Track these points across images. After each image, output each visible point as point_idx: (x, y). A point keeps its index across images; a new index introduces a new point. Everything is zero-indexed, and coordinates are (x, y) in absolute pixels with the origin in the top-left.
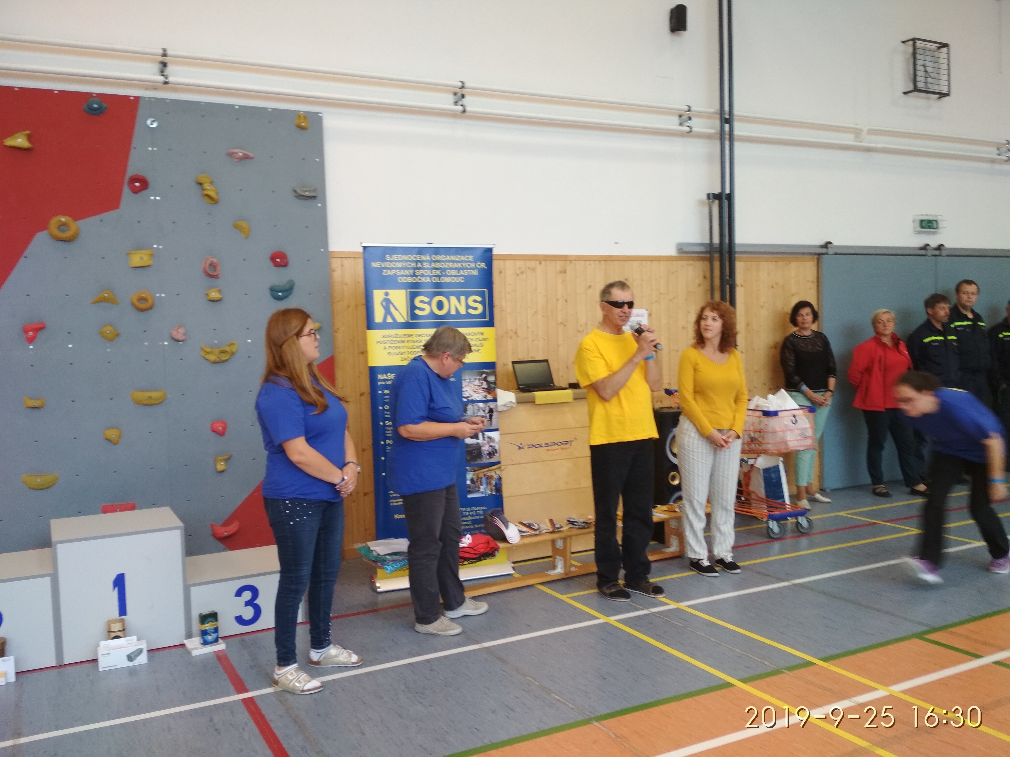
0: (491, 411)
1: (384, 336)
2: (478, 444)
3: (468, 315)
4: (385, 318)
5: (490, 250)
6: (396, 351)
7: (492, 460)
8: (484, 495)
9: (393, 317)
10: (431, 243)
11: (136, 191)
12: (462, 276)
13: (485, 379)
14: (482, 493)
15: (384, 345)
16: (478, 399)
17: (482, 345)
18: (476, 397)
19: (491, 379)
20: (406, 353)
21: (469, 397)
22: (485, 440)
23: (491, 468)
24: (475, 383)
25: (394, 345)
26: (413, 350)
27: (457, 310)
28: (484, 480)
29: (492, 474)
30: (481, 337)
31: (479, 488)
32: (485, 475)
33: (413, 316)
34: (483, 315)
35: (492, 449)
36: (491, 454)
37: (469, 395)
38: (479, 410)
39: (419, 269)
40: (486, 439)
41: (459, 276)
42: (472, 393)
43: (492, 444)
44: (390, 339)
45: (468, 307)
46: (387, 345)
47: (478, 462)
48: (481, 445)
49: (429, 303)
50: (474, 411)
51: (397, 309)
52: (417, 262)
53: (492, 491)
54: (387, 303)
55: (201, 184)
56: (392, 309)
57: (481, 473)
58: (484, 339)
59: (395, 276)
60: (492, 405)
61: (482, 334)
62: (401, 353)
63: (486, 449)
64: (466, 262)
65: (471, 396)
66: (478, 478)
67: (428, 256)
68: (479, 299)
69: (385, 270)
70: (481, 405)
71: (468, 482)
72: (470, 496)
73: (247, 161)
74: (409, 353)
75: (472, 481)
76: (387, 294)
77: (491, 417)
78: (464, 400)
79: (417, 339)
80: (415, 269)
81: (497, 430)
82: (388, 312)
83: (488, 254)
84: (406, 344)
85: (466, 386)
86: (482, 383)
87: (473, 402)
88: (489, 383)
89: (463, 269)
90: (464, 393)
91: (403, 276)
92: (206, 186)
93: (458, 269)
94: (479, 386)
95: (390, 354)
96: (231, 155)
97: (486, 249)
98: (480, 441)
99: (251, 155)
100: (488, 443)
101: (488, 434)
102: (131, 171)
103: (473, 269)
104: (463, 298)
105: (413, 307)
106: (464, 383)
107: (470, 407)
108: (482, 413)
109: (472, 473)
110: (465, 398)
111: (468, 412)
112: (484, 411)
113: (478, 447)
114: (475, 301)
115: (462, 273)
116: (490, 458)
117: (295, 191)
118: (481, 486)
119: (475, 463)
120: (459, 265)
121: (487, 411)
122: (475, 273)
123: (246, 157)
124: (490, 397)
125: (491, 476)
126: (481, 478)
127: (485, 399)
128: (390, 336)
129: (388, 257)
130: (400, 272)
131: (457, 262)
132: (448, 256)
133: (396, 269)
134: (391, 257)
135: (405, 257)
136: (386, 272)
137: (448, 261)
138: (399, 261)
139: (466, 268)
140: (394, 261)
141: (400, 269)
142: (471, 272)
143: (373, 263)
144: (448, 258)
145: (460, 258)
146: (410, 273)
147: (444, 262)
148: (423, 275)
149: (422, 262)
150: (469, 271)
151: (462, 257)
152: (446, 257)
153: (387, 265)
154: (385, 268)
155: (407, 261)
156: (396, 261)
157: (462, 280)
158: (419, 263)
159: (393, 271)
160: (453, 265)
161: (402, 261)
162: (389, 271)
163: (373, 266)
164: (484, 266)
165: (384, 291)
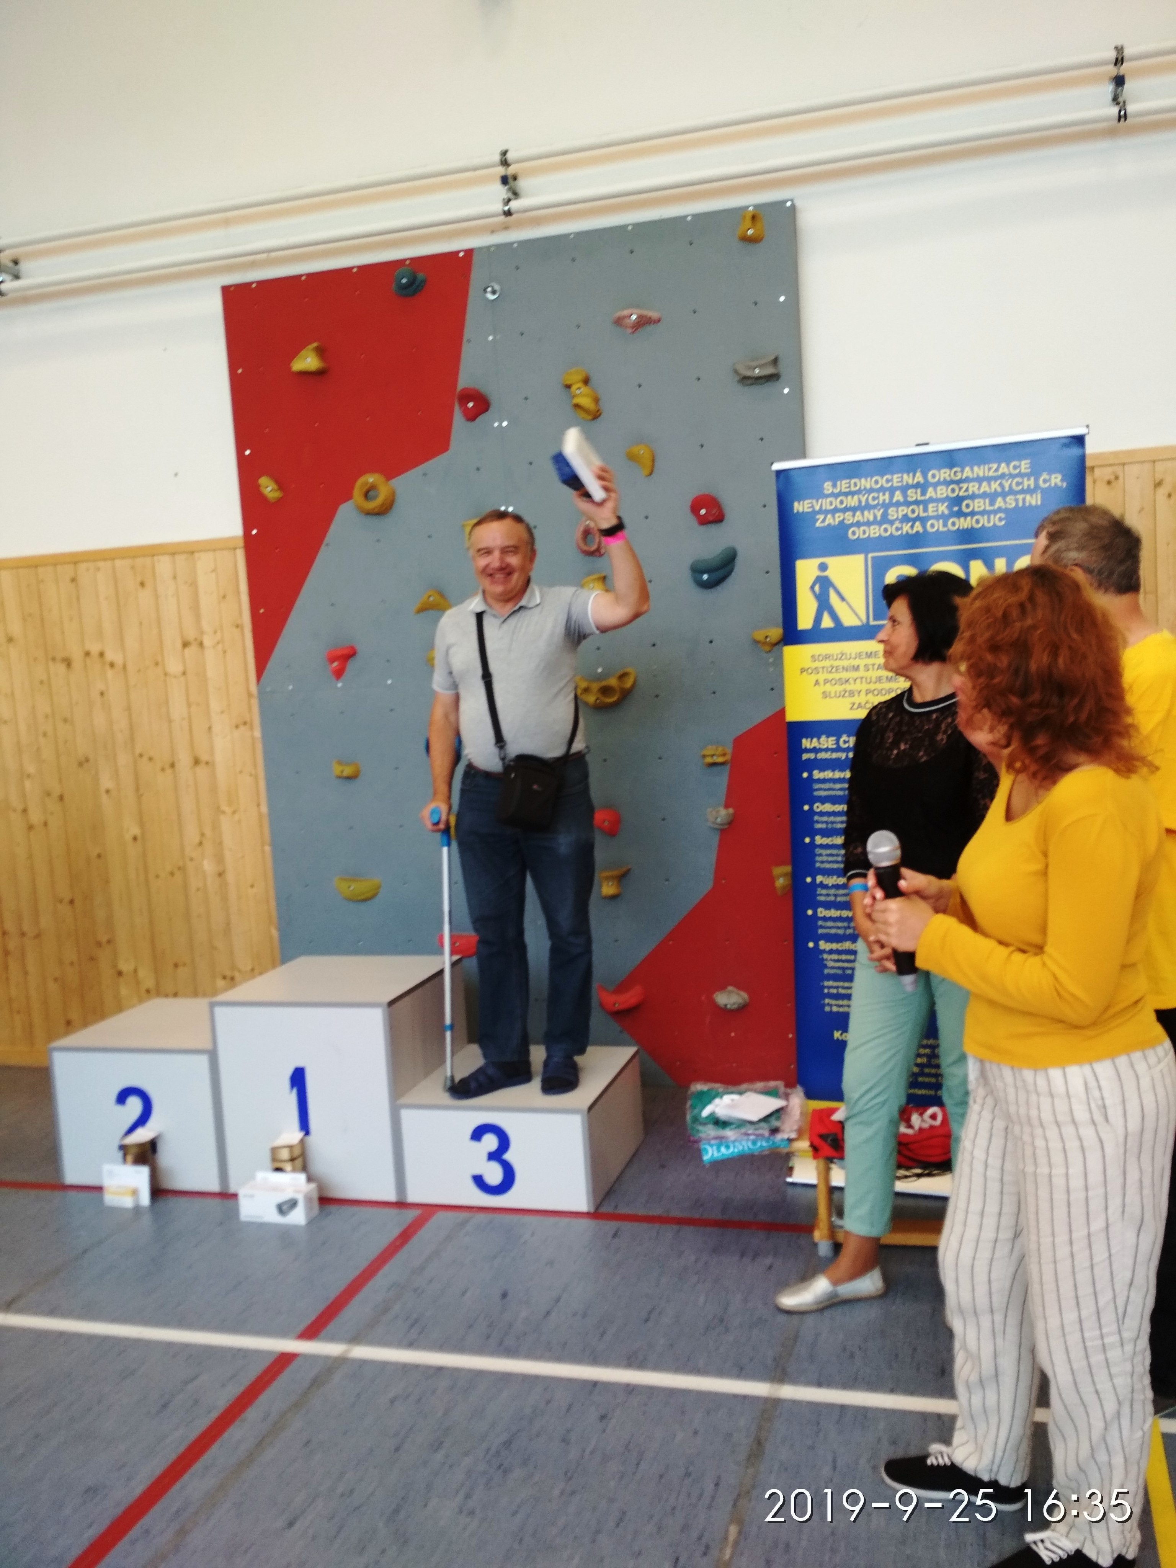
1: (814, 658)
4: (818, 619)
5: (1079, 440)
6: (839, 688)
9: (834, 617)
11: (472, 417)
12: (1000, 510)
15: (814, 677)
20: (863, 693)
25: (837, 676)
26: (879, 686)
39: (898, 504)
41: (995, 512)
44: (827, 663)
46: (821, 677)
51: (842, 598)
52: (892, 490)
54: (823, 586)
55: (569, 387)
56: (834, 599)
59: (843, 527)
62: (852, 693)
64: (1012, 476)
67: (918, 474)
69: (821, 517)
73: (650, 328)
74: (868, 692)
76: (823, 567)
80: (886, 506)
82: (824, 605)
83: (1075, 451)
84: (861, 673)
89: (1004, 494)
91: (858, 524)
92: (578, 389)
93: (992, 497)
95: (825, 695)
96: (619, 322)
97: (1066, 441)
99: (654, 314)
102: (464, 382)
103: (1029, 491)
115: (1000, 503)
117: (736, 372)
120: (995, 486)
122: (1034, 500)
123: (643, 322)
128: (827, 657)
129: (828, 487)
130: (854, 516)
131: (989, 480)
132: (967, 469)
133: (845, 510)
134: (835, 486)
135: (865, 483)
136: (824, 521)
137: (967, 480)
138: (852, 494)
139: (1011, 492)
140: (841, 494)
141: (854, 510)
142: (1024, 500)
143: (796, 504)
144: (967, 472)
145: (997, 470)
146: (875, 517)
147: (958, 482)
148: (905, 519)
149: (904, 489)
150: (1020, 497)
151: (1003, 465)
152: (962, 471)
153: (826, 504)
154: (820, 511)
155: (871, 490)
156: (846, 494)
157: (1000, 519)
158: (898, 493)
159: (839, 517)
160: (979, 488)
161: (858, 492)
162: (829, 516)
163: (795, 511)
164: (1062, 480)
165: (817, 561)
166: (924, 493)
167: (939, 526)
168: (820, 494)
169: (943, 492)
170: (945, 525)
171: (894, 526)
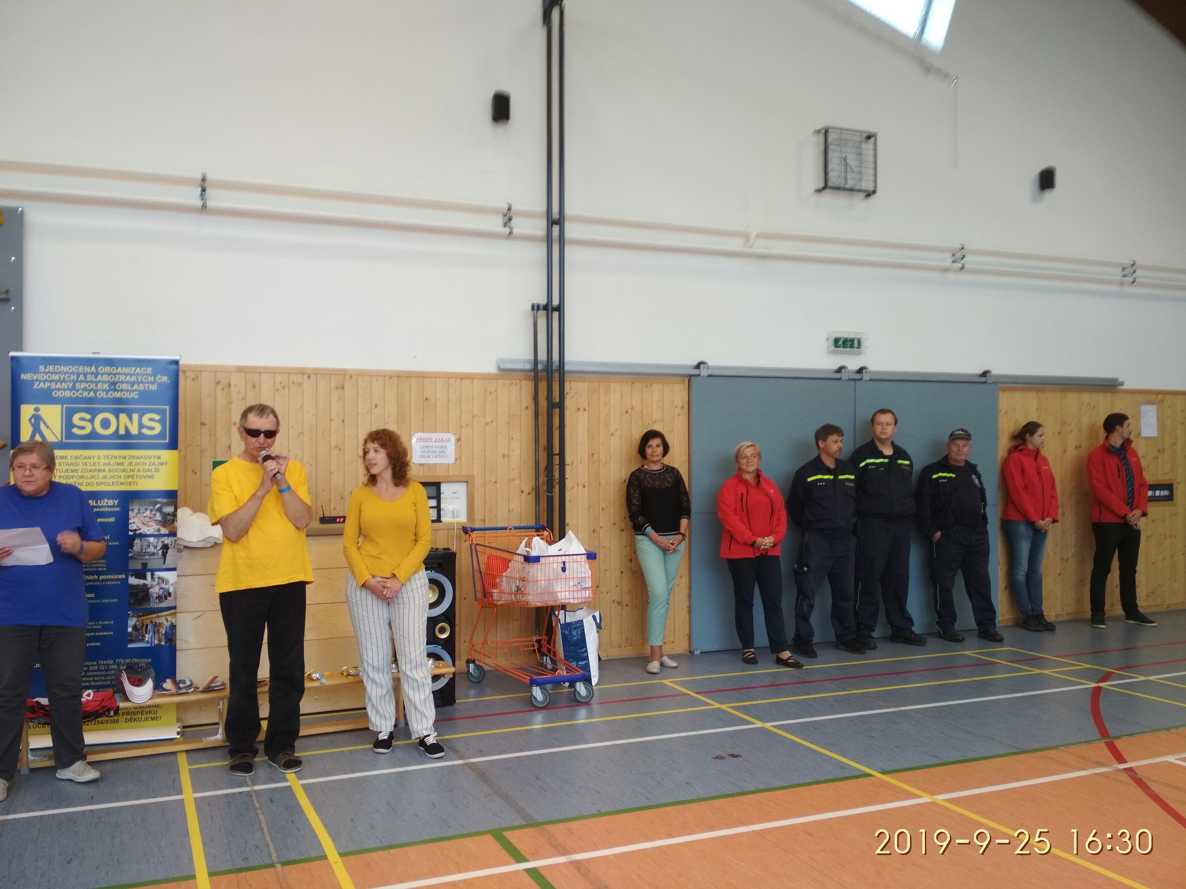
0: (165, 548)
2: (145, 585)
3: (141, 435)
4: (33, 437)
5: (176, 362)
7: (163, 605)
8: (149, 645)
9: (42, 436)
10: (99, 353)
12: (136, 390)
13: (159, 510)
14: (148, 642)
16: (148, 533)
17: (157, 470)
18: (145, 530)
19: (170, 509)
21: (136, 530)
22: (154, 581)
23: (160, 614)
24: (145, 514)
26: (67, 474)
27: (127, 430)
28: (149, 627)
29: (163, 620)
30: (157, 461)
31: (144, 637)
32: (152, 622)
33: (69, 434)
34: (162, 435)
35: (163, 592)
36: (160, 598)
37: (137, 528)
38: (148, 546)
39: (81, 382)
40: (156, 580)
41: (133, 391)
42: (141, 526)
43: (163, 586)
45: (141, 426)
47: (144, 607)
48: (149, 586)
49: (92, 421)
50: (142, 546)
51: (47, 427)
52: (78, 375)
53: (160, 640)
54: (36, 420)
56: (42, 427)
57: (147, 619)
58: (162, 464)
59: (50, 390)
60: (167, 541)
61: (159, 458)
63: (155, 591)
64: (143, 375)
65: (140, 529)
66: (143, 625)
67: (93, 368)
68: (157, 417)
69: (38, 383)
70: (152, 540)
71: (130, 630)
72: (130, 646)
75: (135, 628)
76: (37, 410)
77: (164, 555)
78: (131, 533)
79: (74, 461)
80: (75, 382)
81: (174, 569)
82: (36, 429)
83: (174, 367)
85: (134, 518)
86: (155, 515)
87: (142, 536)
88: (165, 515)
89: (138, 383)
90: (130, 525)
91: (59, 389)
93: (133, 384)
94: (150, 518)
97: (170, 362)
98: (148, 581)
100: (158, 584)
101: (158, 574)
103: (150, 383)
104: (135, 417)
105: (69, 425)
106: (131, 514)
107: (137, 542)
108: (152, 549)
109: (136, 619)
110: (132, 531)
111: (135, 548)
112: (155, 547)
113: (145, 589)
114: (151, 420)
116: (160, 601)
118: (147, 635)
119: (139, 607)
120: (134, 378)
121: (159, 548)
122: (154, 387)
124: (164, 531)
125: (160, 623)
126: (147, 625)
127: (156, 533)
129: (42, 368)
130: (56, 384)
131: (131, 375)
132: (120, 368)
133: (51, 381)
134: (46, 368)
135: (64, 369)
136: (39, 385)
137: (119, 374)
138: (56, 373)
139: (142, 382)
140: (48, 373)
141: (56, 382)
142: (148, 386)
143: (22, 375)
144: (119, 370)
145: (135, 370)
146: (68, 387)
147: (115, 374)
148: (85, 389)
149: (85, 375)
150: (147, 385)
151: (138, 368)
152: (117, 369)
153: (40, 377)
154: (37, 380)
155: (66, 373)
156: (52, 373)
157: (136, 395)
158: (81, 375)
159: (47, 385)
160: (125, 378)
161: (60, 373)
162: (42, 383)
163: (22, 378)
164: (168, 380)
165: (33, 406)
166: (96, 377)
167: (103, 395)
168: (36, 371)
169: (106, 378)
170: (107, 394)
171: (79, 392)
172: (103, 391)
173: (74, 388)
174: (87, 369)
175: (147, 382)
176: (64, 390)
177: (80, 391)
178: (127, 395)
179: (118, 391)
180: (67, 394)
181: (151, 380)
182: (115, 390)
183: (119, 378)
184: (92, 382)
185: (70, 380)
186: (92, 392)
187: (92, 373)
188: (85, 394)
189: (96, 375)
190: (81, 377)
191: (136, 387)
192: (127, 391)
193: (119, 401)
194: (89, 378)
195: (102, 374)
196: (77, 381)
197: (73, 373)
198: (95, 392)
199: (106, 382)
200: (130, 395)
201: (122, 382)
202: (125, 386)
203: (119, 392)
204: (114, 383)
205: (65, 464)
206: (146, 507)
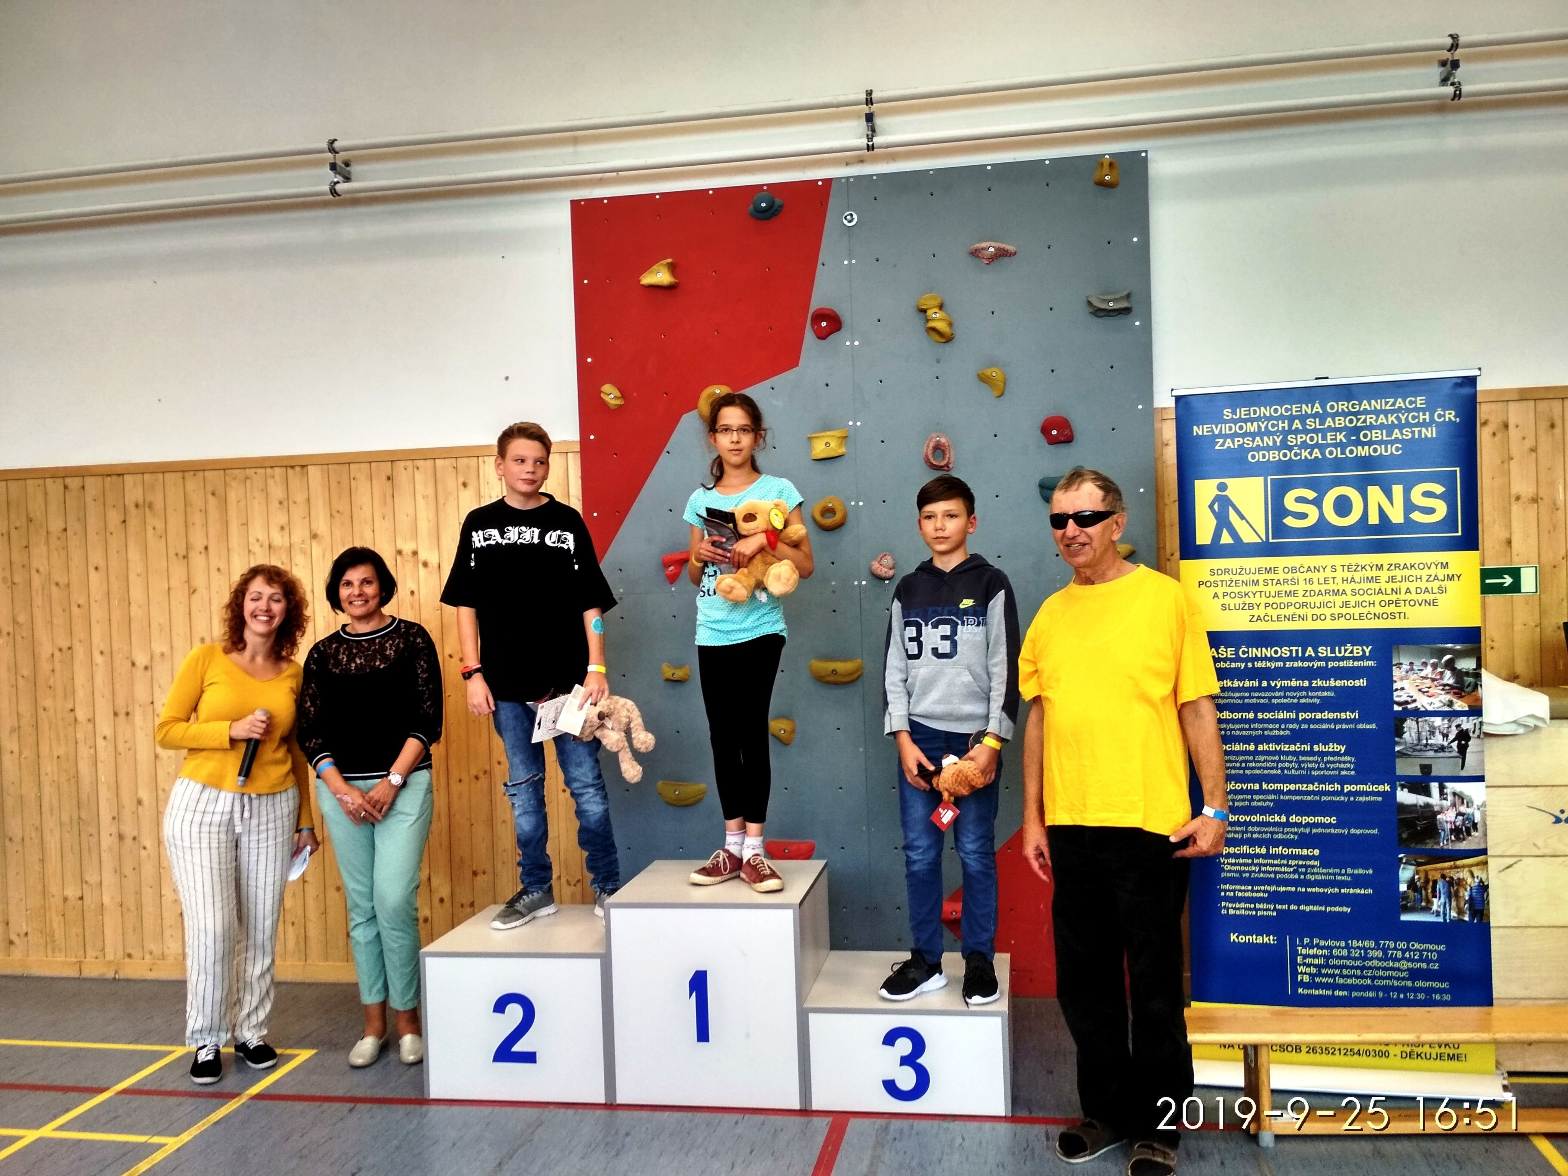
0: (1463, 736)
1: (1212, 572)
2: (1428, 806)
3: (1409, 525)
4: (1217, 535)
5: (1471, 381)
6: (1237, 601)
9: (1234, 533)
10: (1327, 378)
11: (822, 336)
12: (1397, 440)
15: (1213, 590)
16: (1430, 708)
17: (1442, 590)
18: (1423, 702)
20: (1262, 606)
21: (1407, 703)
23: (1459, 863)
25: (1236, 590)
26: (1278, 600)
27: (1383, 515)
30: (1441, 573)
33: (1278, 527)
34: (1449, 522)
37: (1409, 699)
38: (1432, 733)
39: (1297, 432)
41: (1392, 442)
42: (1417, 695)
44: (1226, 577)
45: (1409, 507)
46: (1220, 591)
49: (1317, 503)
50: (1419, 733)
51: (1242, 517)
52: (1291, 419)
54: (1223, 505)
55: (924, 311)
56: (1233, 517)
58: (1451, 578)
59: (1243, 451)
61: (1445, 566)
62: (1251, 607)
64: (1408, 410)
65: (1415, 701)
66: (1427, 881)
67: (1317, 405)
68: (1439, 489)
69: (1221, 441)
70: (1438, 721)
73: (1007, 259)
74: (1267, 605)
76: (1222, 487)
77: (1463, 750)
79: (1289, 576)
80: (1285, 433)
81: (1481, 779)
82: (1223, 522)
83: (1466, 391)
84: (1261, 587)
85: (1402, 679)
87: (1418, 714)
89: (1401, 427)
90: (1395, 694)
91: (1258, 449)
92: (934, 314)
93: (1390, 428)
95: (1224, 607)
96: (975, 254)
97: (1459, 381)
98: (1435, 799)
99: (1011, 248)
101: (1451, 787)
102: (816, 303)
103: (1424, 424)
104: (1398, 490)
105: (1278, 512)
106: (1396, 673)
107: (1410, 724)
108: (1438, 740)
109: (1413, 868)
110: (1399, 704)
111: (1406, 736)
114: (1427, 494)
117: (1090, 303)
119: (1419, 846)
120: (1392, 418)
121: (1452, 737)
122: (1430, 433)
123: (1002, 254)
124: (1460, 705)
127: (1446, 709)
128: (1227, 571)
129: (1227, 413)
130: (1253, 441)
131: (1386, 413)
132: (1365, 402)
133: (1245, 435)
134: (1234, 413)
135: (1264, 411)
136: (1223, 445)
137: (1366, 412)
138: (1252, 420)
139: (1408, 424)
140: (1241, 420)
141: (1253, 435)
142: (1420, 432)
143: (1195, 428)
144: (1365, 405)
145: (1393, 404)
146: (1275, 442)
147: (1356, 414)
148: (1304, 445)
149: (1303, 418)
150: (1416, 430)
151: (1400, 400)
152: (1360, 405)
153: (1225, 429)
154: (1220, 435)
155: (1271, 418)
156: (1245, 421)
157: (1397, 449)
158: (1297, 421)
159: (1238, 442)
160: (1376, 421)
161: (1258, 419)
162: (1229, 440)
163: (1195, 434)
164: (1455, 417)
165: (1218, 481)
166: (1322, 423)
167: (1337, 453)
168: (1219, 420)
169: (1340, 422)
170: (1343, 453)
171: (1293, 452)
172: (1336, 445)
173: (1284, 445)
174: (1306, 409)
175: (1418, 425)
176: (1268, 449)
177: (1296, 450)
178: (1381, 450)
179: (1363, 444)
180: (1274, 456)
181: (1424, 419)
182: (1358, 443)
183: (1365, 421)
184: (1316, 431)
185: (1278, 431)
186: (1316, 450)
187: (1315, 416)
188: (1305, 454)
189: (1322, 417)
190: (1297, 424)
191: (1396, 433)
192: (1381, 442)
193: (1366, 462)
194: (1311, 423)
195: (1333, 416)
196: (1290, 432)
197: (1282, 418)
198: (1322, 448)
199: (1340, 430)
200: (1386, 451)
201: (1371, 428)
202: (1376, 435)
203: (1366, 447)
204: (1357, 430)
205: (1275, 582)
206: (1424, 660)
